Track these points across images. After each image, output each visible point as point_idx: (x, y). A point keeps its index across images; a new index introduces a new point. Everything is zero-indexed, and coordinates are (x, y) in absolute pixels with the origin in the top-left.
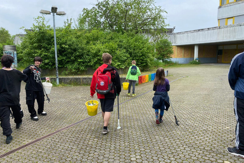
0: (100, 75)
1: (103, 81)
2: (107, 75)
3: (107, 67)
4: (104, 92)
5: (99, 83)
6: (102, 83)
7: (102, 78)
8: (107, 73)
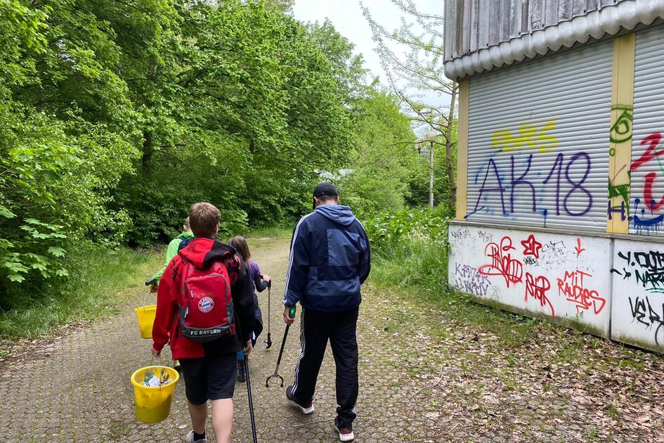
0: (193, 276)
1: (209, 294)
2: (217, 272)
3: (213, 248)
4: (215, 331)
5: (194, 305)
6: (206, 303)
7: (201, 286)
8: (217, 266)
